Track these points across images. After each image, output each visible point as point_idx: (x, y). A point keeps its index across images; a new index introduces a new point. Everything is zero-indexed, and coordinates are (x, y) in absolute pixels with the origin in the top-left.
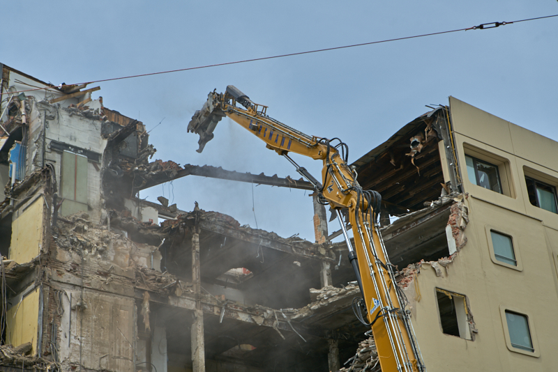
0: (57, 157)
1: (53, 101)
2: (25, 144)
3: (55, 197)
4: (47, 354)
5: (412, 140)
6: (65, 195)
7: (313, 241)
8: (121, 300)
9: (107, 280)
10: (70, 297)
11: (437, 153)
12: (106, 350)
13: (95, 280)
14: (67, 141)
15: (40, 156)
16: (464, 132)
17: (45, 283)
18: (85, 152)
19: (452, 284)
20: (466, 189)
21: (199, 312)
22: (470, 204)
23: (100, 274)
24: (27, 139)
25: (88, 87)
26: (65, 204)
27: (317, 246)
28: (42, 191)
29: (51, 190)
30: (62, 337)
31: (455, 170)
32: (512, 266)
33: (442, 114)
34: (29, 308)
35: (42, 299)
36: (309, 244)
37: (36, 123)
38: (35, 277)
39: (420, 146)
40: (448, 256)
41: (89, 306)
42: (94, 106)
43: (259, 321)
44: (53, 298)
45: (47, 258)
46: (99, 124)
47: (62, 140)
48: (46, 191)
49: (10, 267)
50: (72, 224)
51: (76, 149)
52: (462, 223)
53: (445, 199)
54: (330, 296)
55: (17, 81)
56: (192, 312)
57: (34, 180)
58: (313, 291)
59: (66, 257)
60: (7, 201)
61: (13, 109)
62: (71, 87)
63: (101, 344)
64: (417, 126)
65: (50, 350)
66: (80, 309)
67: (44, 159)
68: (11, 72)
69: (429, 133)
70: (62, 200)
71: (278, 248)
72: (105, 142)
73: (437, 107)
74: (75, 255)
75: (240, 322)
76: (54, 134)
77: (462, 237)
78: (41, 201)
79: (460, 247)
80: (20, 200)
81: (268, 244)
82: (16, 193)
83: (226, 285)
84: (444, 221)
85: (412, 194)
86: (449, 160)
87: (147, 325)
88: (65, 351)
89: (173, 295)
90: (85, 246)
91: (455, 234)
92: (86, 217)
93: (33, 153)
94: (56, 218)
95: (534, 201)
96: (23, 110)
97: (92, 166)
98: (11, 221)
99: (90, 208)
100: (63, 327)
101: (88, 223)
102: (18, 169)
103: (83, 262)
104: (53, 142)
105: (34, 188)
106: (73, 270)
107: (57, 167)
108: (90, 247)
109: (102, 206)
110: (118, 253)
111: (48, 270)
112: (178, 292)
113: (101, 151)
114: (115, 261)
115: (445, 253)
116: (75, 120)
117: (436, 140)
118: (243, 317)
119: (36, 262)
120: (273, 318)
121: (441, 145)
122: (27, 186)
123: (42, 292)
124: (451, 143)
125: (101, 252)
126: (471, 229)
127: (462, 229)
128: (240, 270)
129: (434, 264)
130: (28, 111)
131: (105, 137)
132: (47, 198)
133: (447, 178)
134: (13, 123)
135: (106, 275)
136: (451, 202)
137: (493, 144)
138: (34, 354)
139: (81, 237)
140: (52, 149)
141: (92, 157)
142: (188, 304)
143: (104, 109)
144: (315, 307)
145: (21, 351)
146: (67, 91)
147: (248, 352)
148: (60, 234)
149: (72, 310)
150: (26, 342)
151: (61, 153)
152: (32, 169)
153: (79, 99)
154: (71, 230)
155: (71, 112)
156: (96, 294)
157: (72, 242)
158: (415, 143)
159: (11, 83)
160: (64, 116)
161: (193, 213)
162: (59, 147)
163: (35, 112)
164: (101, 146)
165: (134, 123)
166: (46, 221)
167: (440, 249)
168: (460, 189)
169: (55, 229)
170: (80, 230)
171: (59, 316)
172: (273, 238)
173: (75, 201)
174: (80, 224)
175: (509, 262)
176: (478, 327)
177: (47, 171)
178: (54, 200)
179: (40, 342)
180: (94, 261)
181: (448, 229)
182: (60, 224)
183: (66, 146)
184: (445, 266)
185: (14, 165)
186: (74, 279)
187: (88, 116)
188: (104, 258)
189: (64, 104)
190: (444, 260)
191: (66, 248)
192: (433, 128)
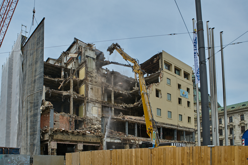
0: (87, 59)
1: (86, 47)
2: (81, 56)
3: (87, 67)
4: (86, 96)
5: (155, 59)
6: (89, 67)
7: (134, 78)
8: (99, 87)
9: (96, 83)
10: (90, 86)
11: (159, 62)
12: (96, 96)
13: (94, 83)
14: (89, 56)
15: (84, 59)
16: (164, 58)
17: (85, 83)
18: (92, 58)
19: (159, 88)
20: (163, 70)
21: (113, 91)
22: (164, 73)
23: (95, 82)
24: (81, 55)
25: (93, 44)
26: (89, 68)
27: (135, 79)
28: (84, 65)
29: (86, 65)
30: (89, 93)
31: (162, 66)
32: (170, 85)
33: (161, 54)
34: (83, 88)
35: (85, 86)
36: (134, 79)
37: (83, 51)
38: (84, 82)
39: (156, 60)
40: (159, 83)
41: (93, 88)
42: (94, 48)
43: (124, 93)
44: (87, 86)
45: (86, 79)
46: (95, 52)
47: (88, 55)
48: (85, 65)
49: (79, 80)
50: (90, 72)
51: (91, 57)
52: (162, 76)
53: (159, 71)
54: (136, 89)
55: (79, 42)
56: (112, 90)
57: (83, 63)
58: (134, 88)
59: (89, 79)
60: (78, 67)
61: (79, 48)
62: (90, 44)
63: (96, 95)
64: (155, 56)
65: (87, 96)
66: (92, 89)
67: (85, 59)
68: (78, 41)
69: (158, 58)
70: (88, 67)
71: (128, 79)
72: (96, 56)
73: (160, 52)
74: (91, 78)
75: (120, 93)
76: (87, 54)
77: (162, 79)
78: (84, 67)
79: (161, 81)
80: (81, 67)
81: (126, 78)
82: (80, 66)
83: (118, 86)
84: (159, 76)
85: (153, 70)
86: (161, 64)
87: (104, 92)
88: (89, 96)
89: (108, 87)
90: (92, 77)
91: (160, 78)
92: (92, 71)
93: (83, 58)
94: (87, 71)
95: (175, 73)
96: (80, 49)
97: (93, 61)
98: (79, 71)
99: (93, 69)
100: (89, 92)
101: (93, 72)
102: (80, 61)
103: (92, 80)
104: (86, 56)
105: (83, 65)
106: (90, 81)
107: (87, 61)
108: (93, 77)
109: (95, 69)
110: (98, 78)
111: (86, 81)
112: (109, 87)
113: (95, 58)
114: (98, 80)
115: (158, 82)
116: (90, 51)
117: (159, 59)
118: (121, 92)
119: (84, 79)
120: (126, 93)
121: (160, 60)
122: (82, 64)
123: (85, 85)
124: (162, 60)
125: (95, 78)
126: (163, 77)
127: (162, 77)
128: (120, 83)
129: (156, 84)
130: (81, 49)
131: (96, 55)
132: (85, 67)
133: (160, 67)
134: (79, 51)
135: (96, 82)
136: (160, 72)
137: (169, 61)
138: (84, 96)
139: (92, 75)
140: (86, 57)
141: (94, 59)
142: (111, 89)
143: (96, 49)
144: (134, 91)
145: (82, 95)
146: (89, 45)
147: (121, 98)
148: (88, 74)
149: (90, 89)
150: (83, 94)
151: (88, 58)
152: (83, 61)
153: (91, 47)
154: (90, 73)
155: (90, 49)
156: (95, 86)
157: (90, 76)
158: (155, 60)
159: (78, 43)
160: (88, 50)
161: (112, 71)
162: (87, 57)
163: (83, 49)
164: (95, 57)
165: (101, 53)
166: (85, 71)
167: (157, 81)
168: (162, 70)
169: (87, 73)
170: (91, 74)
171: (88, 90)
172: (127, 77)
173: (90, 68)
174: (91, 72)
175: (169, 84)
176: (162, 96)
177: (85, 62)
178: (87, 68)
179: (85, 94)
180: (94, 80)
181: (159, 77)
182: (88, 72)
183: (89, 57)
184: (158, 84)
185: (79, 60)
186: (91, 83)
187: (93, 50)
188: (96, 79)
189: (88, 48)
190: (158, 83)
191: (89, 77)
192: (159, 57)
